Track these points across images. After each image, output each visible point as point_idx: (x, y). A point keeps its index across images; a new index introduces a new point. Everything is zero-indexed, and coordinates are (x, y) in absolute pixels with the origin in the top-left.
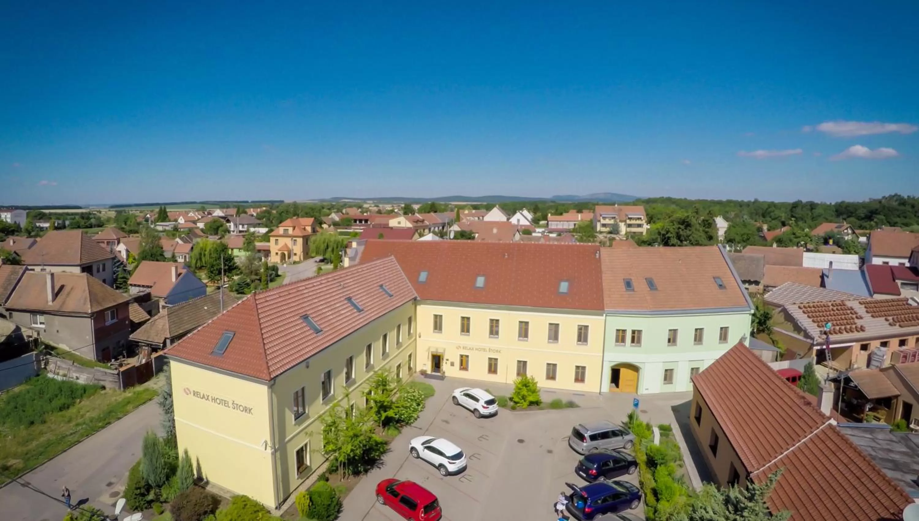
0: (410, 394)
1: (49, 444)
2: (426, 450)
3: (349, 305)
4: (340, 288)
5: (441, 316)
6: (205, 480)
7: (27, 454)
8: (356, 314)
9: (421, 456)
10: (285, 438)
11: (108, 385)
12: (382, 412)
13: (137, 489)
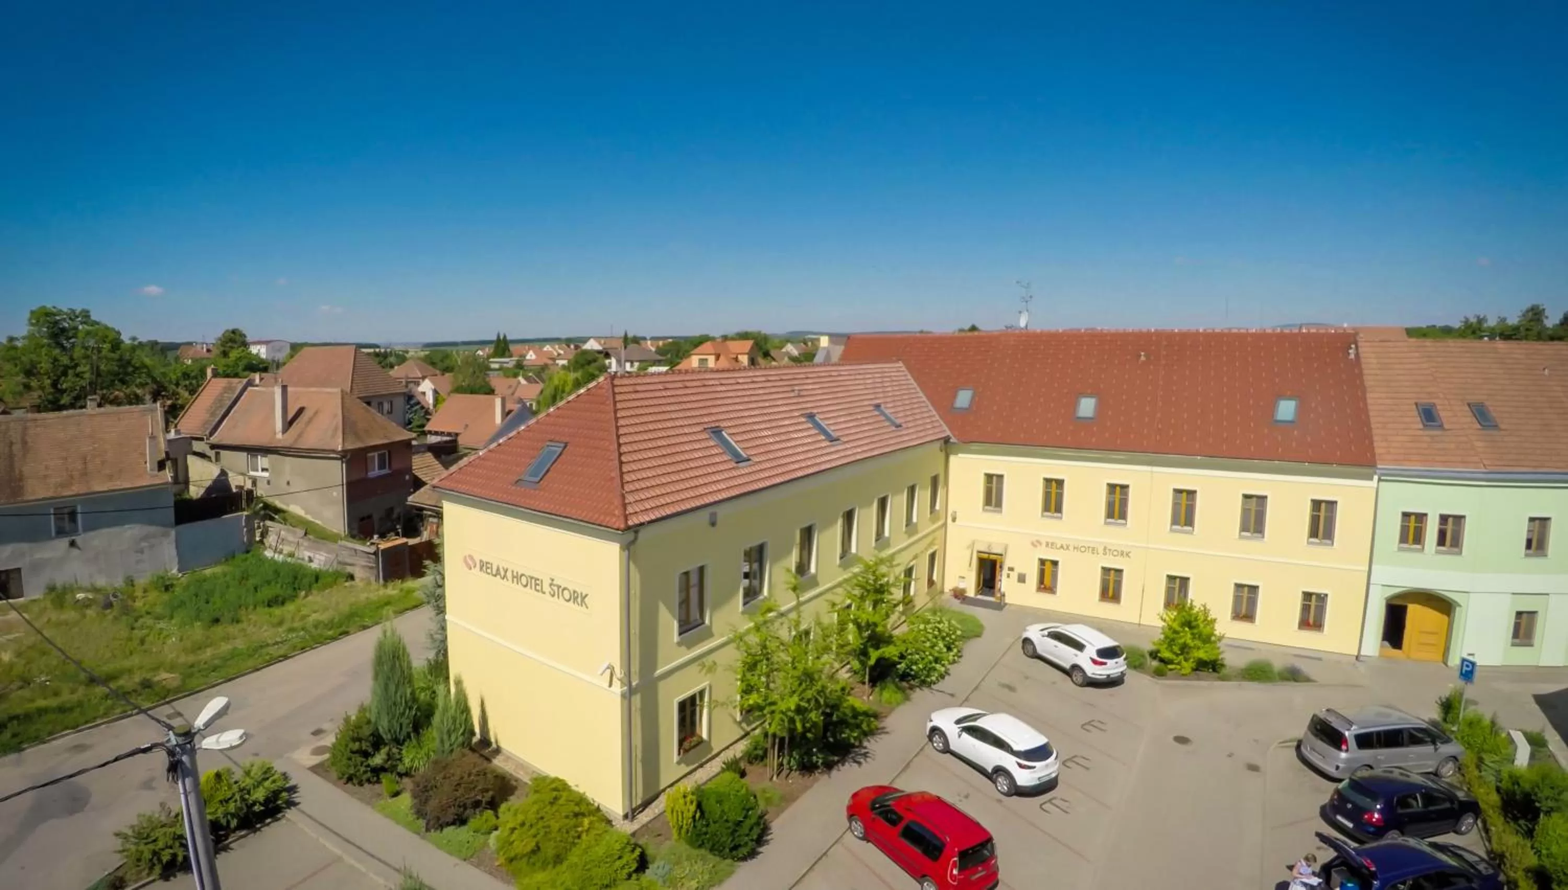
0: (930, 626)
1: (234, 654)
2: (965, 735)
3: (810, 425)
4: (792, 394)
5: (1000, 477)
6: (494, 746)
7: (192, 666)
8: (823, 445)
9: (952, 747)
10: (655, 669)
11: (358, 573)
12: (871, 650)
13: (354, 740)
